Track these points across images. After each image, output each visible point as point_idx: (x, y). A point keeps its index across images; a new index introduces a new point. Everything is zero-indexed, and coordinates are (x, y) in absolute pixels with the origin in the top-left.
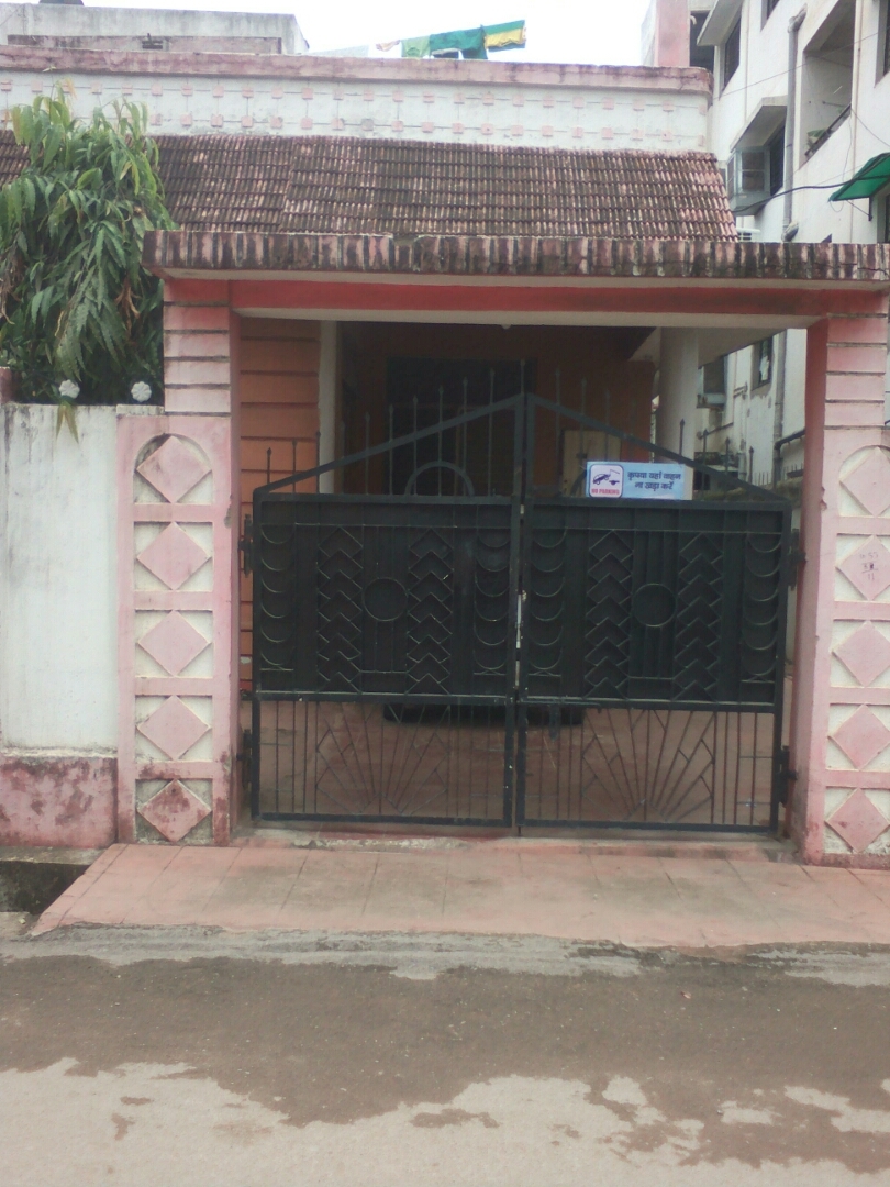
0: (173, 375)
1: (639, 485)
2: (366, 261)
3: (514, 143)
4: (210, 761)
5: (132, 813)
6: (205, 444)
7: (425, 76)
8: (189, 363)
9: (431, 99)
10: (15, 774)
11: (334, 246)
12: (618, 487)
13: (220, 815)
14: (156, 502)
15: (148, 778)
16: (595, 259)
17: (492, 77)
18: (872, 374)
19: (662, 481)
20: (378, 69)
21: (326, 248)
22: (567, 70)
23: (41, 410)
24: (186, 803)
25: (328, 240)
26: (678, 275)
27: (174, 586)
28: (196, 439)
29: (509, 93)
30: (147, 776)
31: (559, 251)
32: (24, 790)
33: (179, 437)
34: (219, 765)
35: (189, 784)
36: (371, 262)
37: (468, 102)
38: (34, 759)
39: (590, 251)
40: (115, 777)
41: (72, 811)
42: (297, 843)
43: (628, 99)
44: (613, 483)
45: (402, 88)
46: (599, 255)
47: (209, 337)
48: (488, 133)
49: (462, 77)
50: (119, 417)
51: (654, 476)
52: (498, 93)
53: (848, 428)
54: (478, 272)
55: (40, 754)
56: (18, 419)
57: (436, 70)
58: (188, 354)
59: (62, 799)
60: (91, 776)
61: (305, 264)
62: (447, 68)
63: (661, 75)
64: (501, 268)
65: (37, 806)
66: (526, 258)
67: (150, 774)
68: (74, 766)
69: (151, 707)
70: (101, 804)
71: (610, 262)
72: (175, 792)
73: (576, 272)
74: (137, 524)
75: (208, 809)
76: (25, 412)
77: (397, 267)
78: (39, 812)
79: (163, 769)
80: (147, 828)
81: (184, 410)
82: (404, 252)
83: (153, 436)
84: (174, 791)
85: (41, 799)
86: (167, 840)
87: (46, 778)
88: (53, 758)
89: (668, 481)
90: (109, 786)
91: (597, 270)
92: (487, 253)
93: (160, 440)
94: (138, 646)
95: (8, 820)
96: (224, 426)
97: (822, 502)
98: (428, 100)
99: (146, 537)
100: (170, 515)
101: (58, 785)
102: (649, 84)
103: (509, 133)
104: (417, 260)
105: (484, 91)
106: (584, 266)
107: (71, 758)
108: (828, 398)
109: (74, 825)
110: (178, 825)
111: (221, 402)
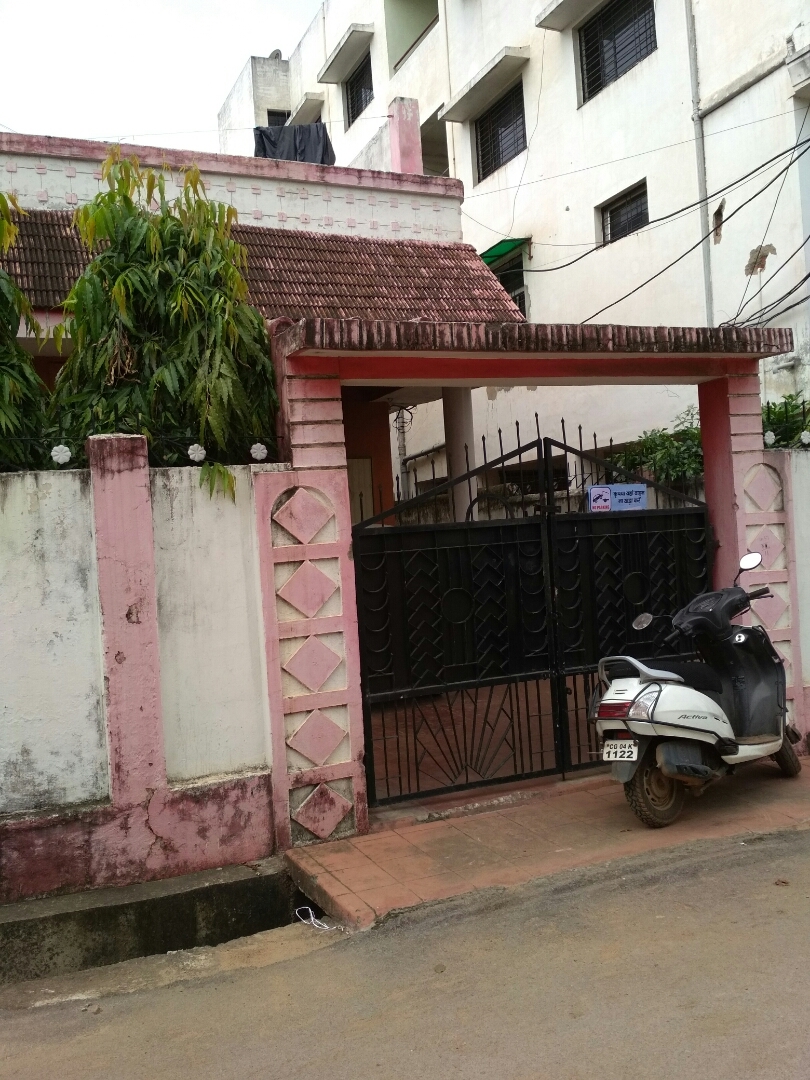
0: (299, 437)
1: (621, 501)
2: (470, 342)
3: (329, 231)
4: (349, 761)
5: (288, 821)
6: (329, 493)
7: (253, 172)
8: (311, 426)
9: (258, 192)
10: (181, 806)
11: (447, 332)
12: (608, 503)
13: (360, 807)
14: (290, 544)
15: (300, 786)
16: (617, 340)
17: (306, 177)
18: (753, 415)
19: (634, 496)
20: (213, 163)
21: (442, 333)
22: (363, 174)
23: (180, 472)
24: (332, 802)
25: (443, 326)
26: (666, 351)
27: (311, 614)
28: (322, 490)
29: (319, 190)
30: (299, 783)
31: (594, 335)
32: (190, 820)
33: (306, 488)
34: (357, 764)
35: (332, 784)
36: (473, 343)
37: (288, 196)
38: (198, 789)
39: (613, 335)
40: (270, 792)
41: (235, 829)
42: (420, 818)
43: (408, 200)
44: (605, 500)
45: (234, 180)
46: (619, 337)
47: (326, 404)
48: (306, 222)
49: (283, 174)
50: (256, 474)
51: (630, 493)
52: (311, 190)
53: (744, 452)
54: (545, 349)
55: (200, 783)
56: (159, 481)
57: (262, 167)
58: (310, 418)
59: (224, 821)
60: (248, 794)
61: (427, 346)
62: (270, 167)
63: (431, 183)
64: (559, 347)
65: (202, 832)
66: (575, 340)
67: (301, 782)
68: (234, 788)
69: (299, 723)
70: (259, 817)
71: (625, 343)
72: (323, 793)
73: (605, 349)
74: (276, 564)
75: (350, 804)
76: (165, 475)
77: (490, 347)
78: (204, 837)
79: (311, 775)
80: (300, 830)
81: (310, 466)
82: (495, 337)
83: (285, 489)
84: (321, 793)
85: (206, 825)
86: (318, 837)
87: (209, 804)
88: (215, 784)
89: (638, 496)
90: (265, 801)
91: (618, 348)
92: (550, 336)
93: (290, 492)
94: (283, 670)
95: (177, 851)
96: (342, 477)
97: (736, 504)
98: (257, 192)
99: (284, 575)
100: (304, 554)
101: (221, 808)
102: (422, 189)
103: (323, 223)
104: (504, 343)
105: (301, 187)
106: (610, 345)
107: (230, 781)
108: (732, 433)
109: (237, 843)
110: (327, 822)
111: (339, 457)
